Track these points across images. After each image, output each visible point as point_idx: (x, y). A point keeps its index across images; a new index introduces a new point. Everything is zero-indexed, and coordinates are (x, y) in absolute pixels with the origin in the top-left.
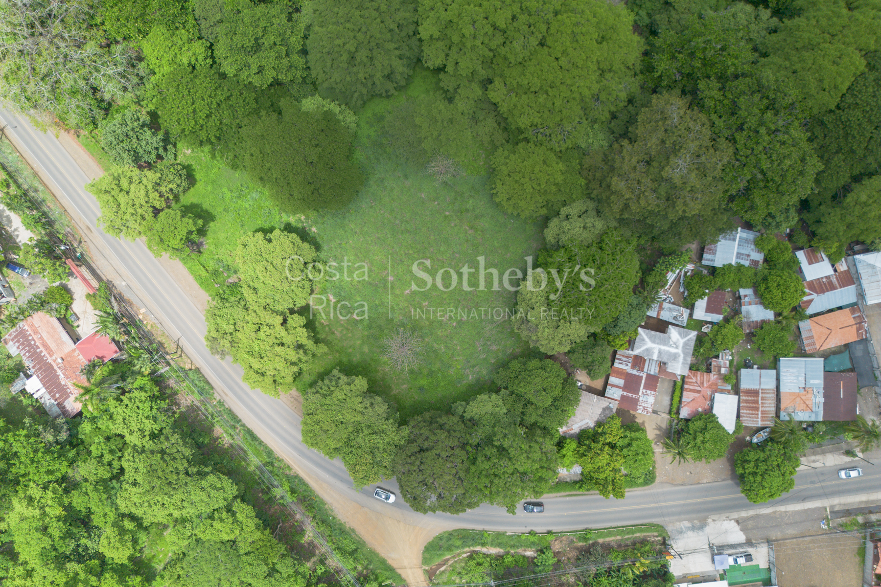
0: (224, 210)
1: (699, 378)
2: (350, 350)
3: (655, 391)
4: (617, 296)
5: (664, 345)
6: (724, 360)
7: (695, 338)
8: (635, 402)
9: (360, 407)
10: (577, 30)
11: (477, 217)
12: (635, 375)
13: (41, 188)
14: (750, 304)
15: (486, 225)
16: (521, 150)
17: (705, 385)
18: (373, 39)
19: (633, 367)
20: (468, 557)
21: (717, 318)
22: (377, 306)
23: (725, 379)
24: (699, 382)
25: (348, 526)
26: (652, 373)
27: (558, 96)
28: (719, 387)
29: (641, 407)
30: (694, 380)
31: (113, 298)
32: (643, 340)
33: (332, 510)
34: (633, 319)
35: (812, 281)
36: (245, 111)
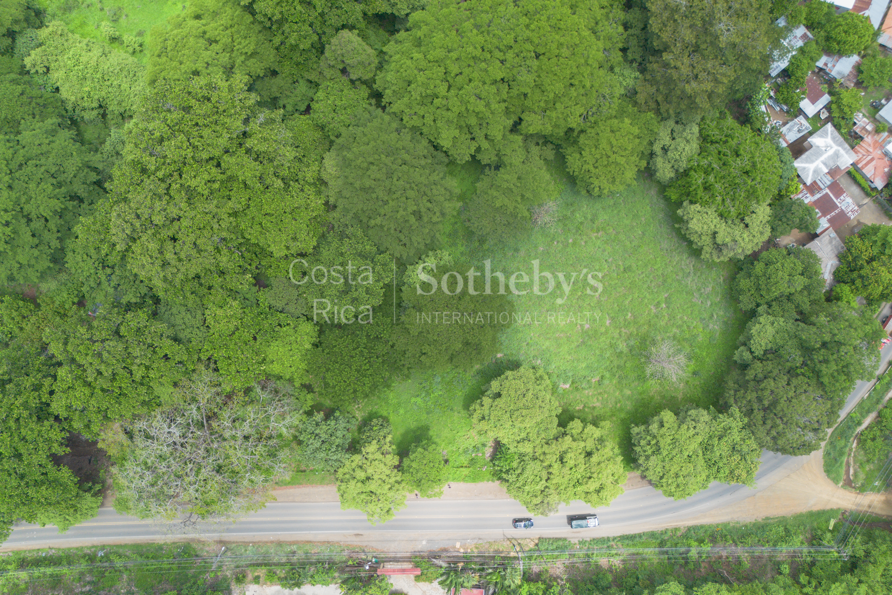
0: (428, 413)
1: (861, 151)
2: (618, 405)
3: (844, 192)
4: (770, 160)
5: (821, 155)
6: (862, 121)
7: (833, 128)
8: (842, 214)
9: (692, 432)
10: (553, 22)
11: (593, 221)
12: (821, 197)
13: (294, 548)
14: (834, 66)
15: (605, 218)
16: (586, 142)
17: (871, 150)
18: (420, 185)
19: (813, 194)
20: (858, 444)
21: (825, 99)
22: (601, 356)
23: (877, 131)
24: (865, 153)
25: (760, 520)
26: (829, 183)
27: (583, 79)
28: (880, 141)
29: (850, 213)
30: (861, 156)
31: (434, 560)
32: (804, 168)
33: (738, 523)
34: (788, 163)
35: (854, 6)
36: (387, 331)
